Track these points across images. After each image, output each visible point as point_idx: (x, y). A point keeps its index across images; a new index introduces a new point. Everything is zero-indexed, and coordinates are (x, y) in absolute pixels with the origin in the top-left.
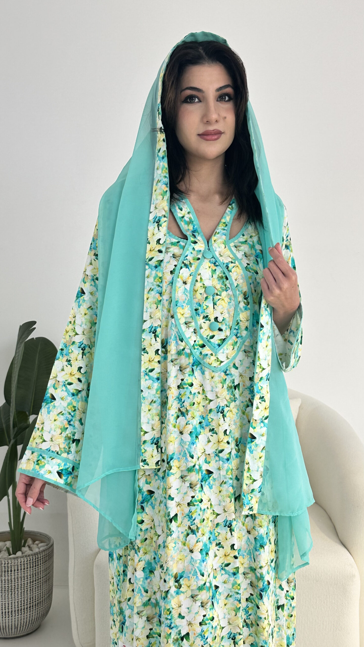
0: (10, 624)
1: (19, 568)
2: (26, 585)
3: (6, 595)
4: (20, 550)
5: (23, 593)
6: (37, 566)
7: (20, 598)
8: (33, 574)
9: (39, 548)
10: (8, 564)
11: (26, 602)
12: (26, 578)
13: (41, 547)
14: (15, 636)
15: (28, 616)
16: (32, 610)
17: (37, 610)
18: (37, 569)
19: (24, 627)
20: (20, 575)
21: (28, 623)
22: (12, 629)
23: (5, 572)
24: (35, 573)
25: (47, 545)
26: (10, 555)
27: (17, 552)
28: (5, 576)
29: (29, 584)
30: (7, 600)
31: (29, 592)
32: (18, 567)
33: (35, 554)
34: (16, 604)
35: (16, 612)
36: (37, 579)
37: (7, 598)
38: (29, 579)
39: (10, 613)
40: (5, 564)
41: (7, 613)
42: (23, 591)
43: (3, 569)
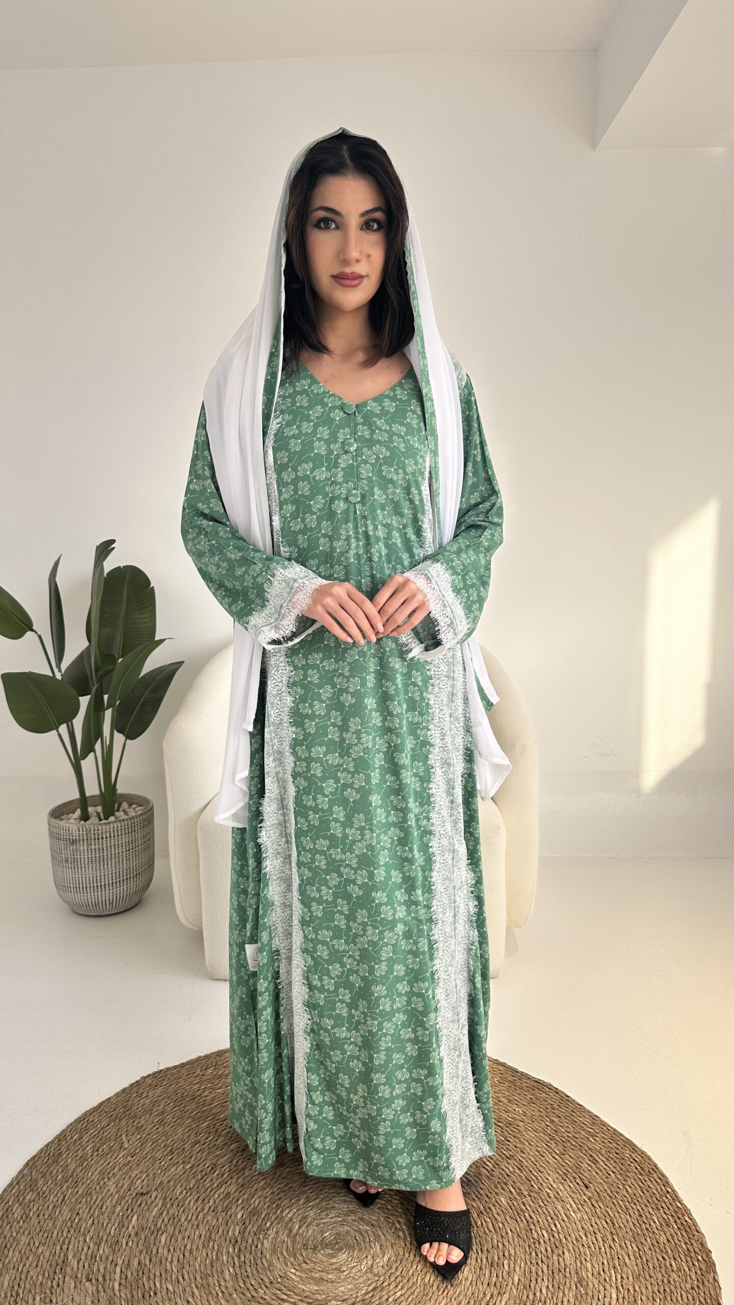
0: (104, 899)
1: (112, 835)
2: (121, 854)
3: (98, 867)
4: (113, 815)
5: (117, 863)
6: (133, 833)
7: (114, 869)
8: (129, 842)
9: (136, 812)
10: (98, 830)
11: (121, 873)
12: (120, 846)
13: (139, 810)
14: (110, 913)
15: (125, 889)
16: (129, 882)
17: (135, 882)
18: (133, 836)
19: (121, 902)
20: (113, 843)
21: (125, 898)
22: (106, 905)
23: (95, 840)
24: (132, 841)
25: (145, 809)
26: (100, 820)
27: (109, 817)
28: (95, 845)
29: (124, 853)
30: (98, 872)
31: (124, 862)
32: (110, 834)
33: (130, 819)
34: (110, 876)
35: (111, 885)
36: (134, 847)
37: (98, 869)
38: (124, 847)
39: (103, 887)
40: (94, 830)
41: (99, 887)
42: (117, 861)
43: (93, 837)
